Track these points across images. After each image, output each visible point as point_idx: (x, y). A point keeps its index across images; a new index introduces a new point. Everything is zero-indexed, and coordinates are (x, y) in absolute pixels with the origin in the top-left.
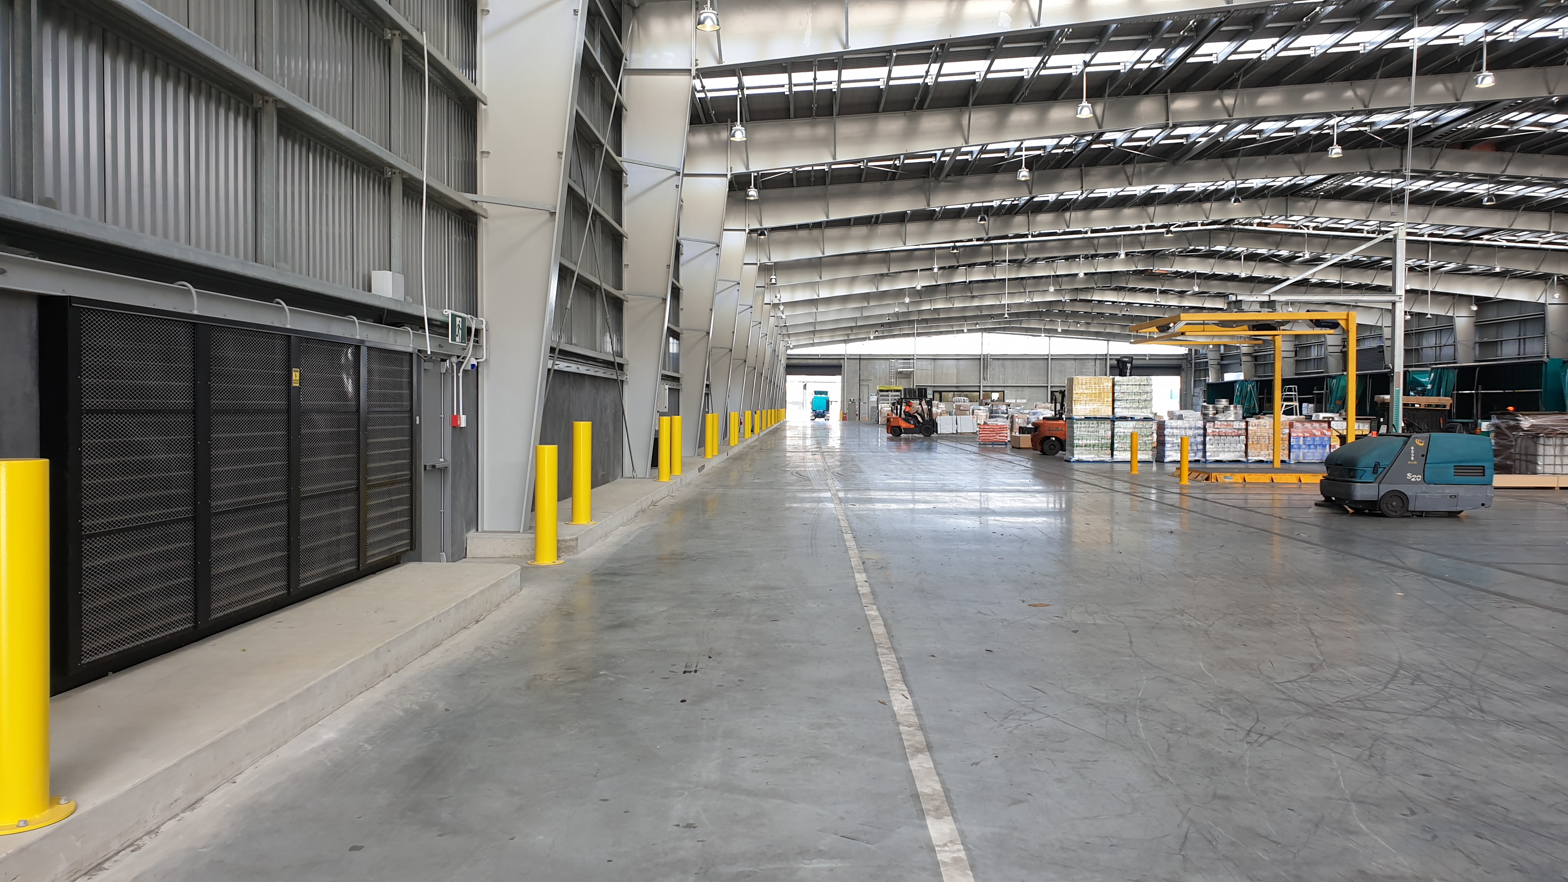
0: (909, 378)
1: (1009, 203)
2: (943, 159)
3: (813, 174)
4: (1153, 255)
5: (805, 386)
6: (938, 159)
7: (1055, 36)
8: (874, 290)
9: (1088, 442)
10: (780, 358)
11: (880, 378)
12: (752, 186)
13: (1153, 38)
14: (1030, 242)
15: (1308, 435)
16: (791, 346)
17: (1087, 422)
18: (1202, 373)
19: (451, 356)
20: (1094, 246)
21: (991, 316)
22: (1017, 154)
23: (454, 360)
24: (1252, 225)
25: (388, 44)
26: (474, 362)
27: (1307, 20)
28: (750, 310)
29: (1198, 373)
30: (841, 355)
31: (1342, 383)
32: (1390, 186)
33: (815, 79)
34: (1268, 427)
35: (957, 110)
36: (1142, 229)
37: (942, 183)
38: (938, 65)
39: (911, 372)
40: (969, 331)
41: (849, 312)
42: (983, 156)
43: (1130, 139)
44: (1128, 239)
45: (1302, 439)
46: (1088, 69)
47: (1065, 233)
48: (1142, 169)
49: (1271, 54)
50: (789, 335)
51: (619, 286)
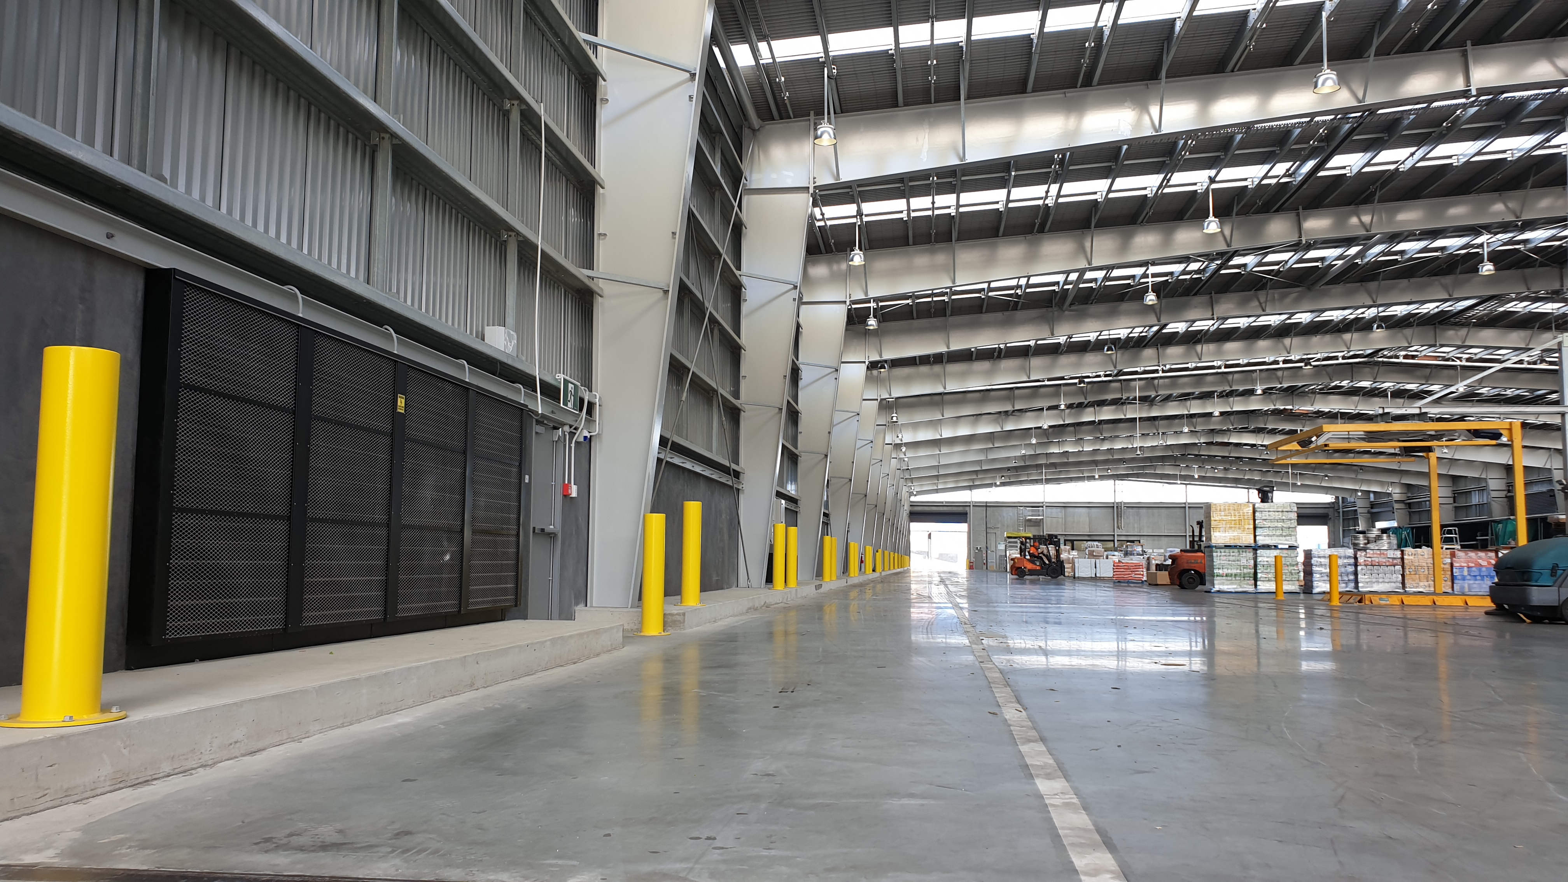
0: (1039, 526)
1: (1137, 335)
2: (1066, 287)
3: (933, 304)
4: (1291, 392)
5: (930, 536)
6: (1060, 287)
7: (1178, 151)
8: (999, 429)
9: (1229, 571)
10: (902, 503)
11: (1007, 526)
12: (872, 316)
13: (1281, 150)
14: (1161, 378)
15: (1473, 565)
16: (915, 493)
17: (1227, 550)
18: (1351, 522)
19: (563, 424)
20: (1228, 382)
21: (1123, 461)
22: (1142, 281)
23: (567, 429)
24: (1397, 357)
25: (506, 114)
26: (588, 435)
27: (1447, 124)
28: (871, 445)
29: (1346, 522)
30: (966, 502)
31: (1510, 528)
32: (1551, 311)
33: (933, 203)
34: (1426, 556)
35: (1079, 232)
36: (1278, 364)
37: (1066, 313)
38: (1058, 186)
39: (1041, 519)
40: (1102, 478)
41: (972, 455)
42: (1107, 283)
43: (1260, 264)
44: (1264, 374)
45: (1466, 569)
46: (1214, 186)
47: (1196, 369)
48: (1276, 296)
49: (1408, 164)
50: (912, 480)
51: (736, 394)
